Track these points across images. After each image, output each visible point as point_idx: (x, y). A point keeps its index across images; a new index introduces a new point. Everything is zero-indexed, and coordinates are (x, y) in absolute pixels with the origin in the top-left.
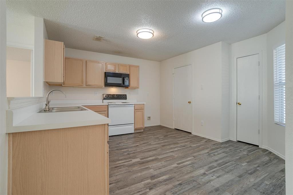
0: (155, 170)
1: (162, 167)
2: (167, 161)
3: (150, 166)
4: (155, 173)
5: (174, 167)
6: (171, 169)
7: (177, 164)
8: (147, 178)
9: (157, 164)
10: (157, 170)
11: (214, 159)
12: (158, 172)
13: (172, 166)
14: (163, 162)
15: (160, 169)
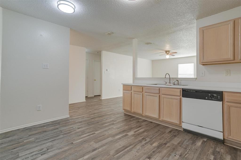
0: (113, 128)
1: (108, 130)
2: (104, 136)
3: (117, 130)
4: (112, 126)
5: (99, 131)
6: (101, 130)
7: (95, 133)
8: (116, 123)
9: (112, 132)
10: (112, 128)
11: (52, 143)
12: (110, 127)
13: (100, 132)
14: (106, 134)
15: (109, 129)
